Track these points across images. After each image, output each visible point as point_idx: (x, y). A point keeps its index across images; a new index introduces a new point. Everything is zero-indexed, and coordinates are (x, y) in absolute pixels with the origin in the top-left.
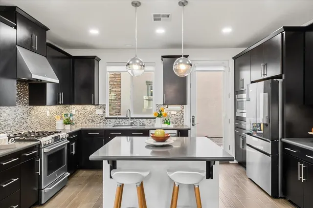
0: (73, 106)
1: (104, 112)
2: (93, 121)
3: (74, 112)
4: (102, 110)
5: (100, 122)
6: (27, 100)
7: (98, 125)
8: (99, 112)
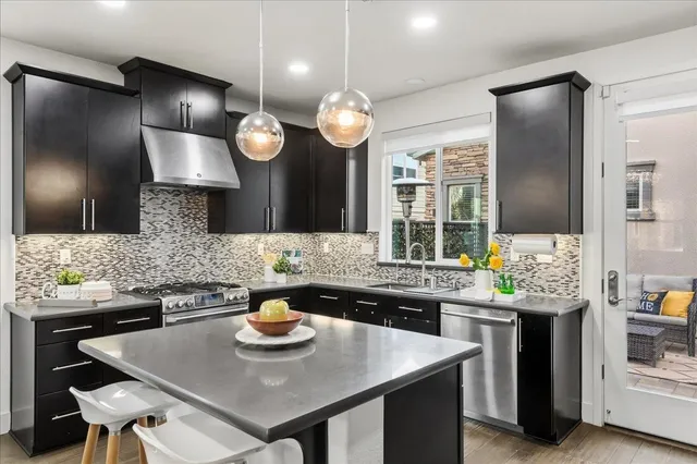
0: (323, 236)
1: (376, 250)
2: (356, 269)
3: (326, 248)
4: (372, 245)
5: (370, 274)
6: (203, 224)
7: (366, 278)
8: (367, 248)
